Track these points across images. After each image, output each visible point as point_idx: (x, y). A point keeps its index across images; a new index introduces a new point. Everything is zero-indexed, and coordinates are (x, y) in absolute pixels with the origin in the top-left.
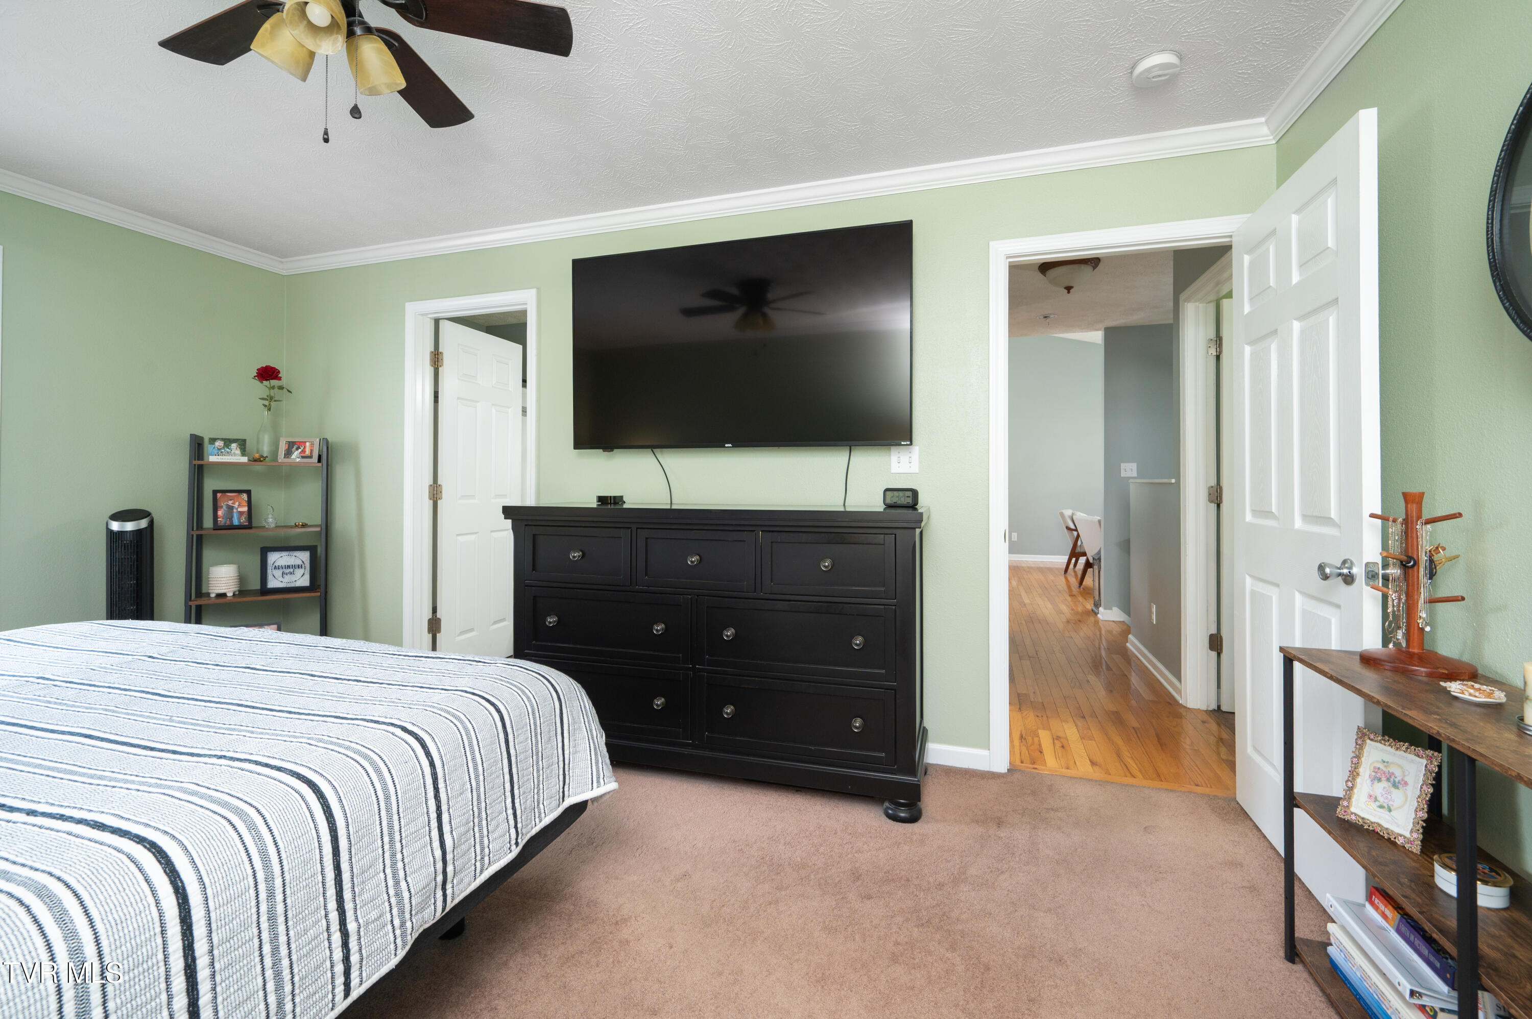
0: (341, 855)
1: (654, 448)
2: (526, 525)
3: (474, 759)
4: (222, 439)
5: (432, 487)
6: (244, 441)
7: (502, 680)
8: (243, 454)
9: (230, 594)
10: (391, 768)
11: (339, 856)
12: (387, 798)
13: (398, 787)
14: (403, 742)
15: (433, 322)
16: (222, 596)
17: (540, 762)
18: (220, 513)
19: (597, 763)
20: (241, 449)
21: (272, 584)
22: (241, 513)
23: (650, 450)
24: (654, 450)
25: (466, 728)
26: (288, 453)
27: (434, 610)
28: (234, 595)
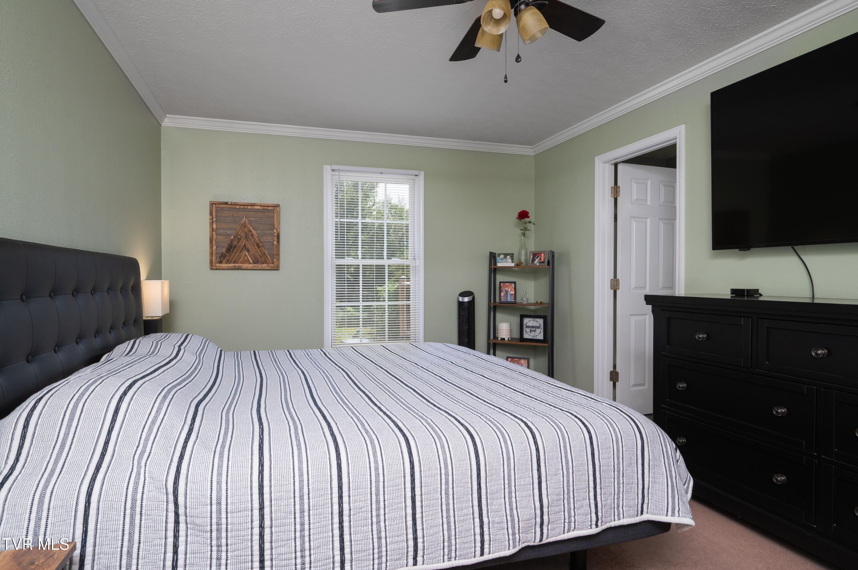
0: (482, 479)
1: (795, 245)
2: (662, 310)
3: (566, 456)
4: (504, 254)
5: (613, 281)
6: (513, 254)
7: (599, 414)
8: (513, 262)
9: (506, 339)
10: (513, 443)
11: (480, 478)
12: (509, 459)
13: (515, 455)
14: (523, 431)
15: (613, 167)
16: (503, 339)
17: (621, 478)
18: (502, 294)
19: (673, 498)
20: (511, 259)
21: (526, 336)
22: (512, 295)
23: (790, 247)
24: (795, 247)
25: (563, 436)
26: (533, 260)
27: (615, 366)
28: (508, 339)
